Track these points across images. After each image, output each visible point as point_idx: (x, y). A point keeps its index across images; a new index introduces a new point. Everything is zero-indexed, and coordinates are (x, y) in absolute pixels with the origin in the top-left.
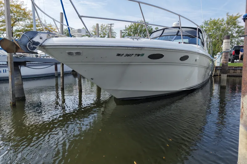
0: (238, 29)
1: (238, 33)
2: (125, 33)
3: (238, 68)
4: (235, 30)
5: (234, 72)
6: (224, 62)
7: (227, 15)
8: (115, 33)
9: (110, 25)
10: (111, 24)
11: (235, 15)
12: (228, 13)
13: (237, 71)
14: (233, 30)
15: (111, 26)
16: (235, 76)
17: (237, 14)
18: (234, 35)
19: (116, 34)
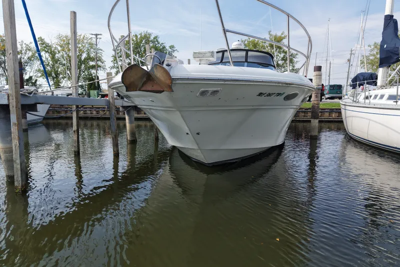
0: (284, 54)
1: (284, 60)
2: (119, 51)
3: (309, 110)
4: (280, 55)
5: (304, 116)
6: (316, 102)
7: (269, 34)
8: (101, 50)
9: (94, 36)
10: (96, 35)
11: (279, 34)
12: (270, 31)
13: (307, 114)
14: (278, 55)
15: (97, 38)
16: (306, 120)
17: (282, 34)
18: (279, 62)
19: (101, 52)
